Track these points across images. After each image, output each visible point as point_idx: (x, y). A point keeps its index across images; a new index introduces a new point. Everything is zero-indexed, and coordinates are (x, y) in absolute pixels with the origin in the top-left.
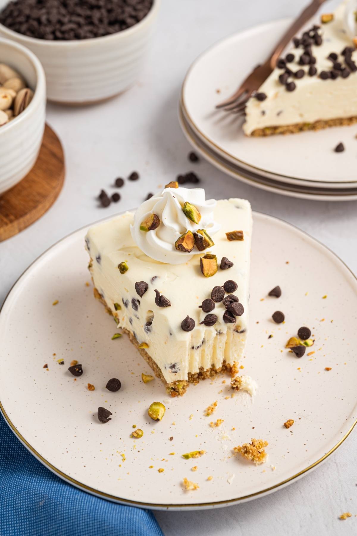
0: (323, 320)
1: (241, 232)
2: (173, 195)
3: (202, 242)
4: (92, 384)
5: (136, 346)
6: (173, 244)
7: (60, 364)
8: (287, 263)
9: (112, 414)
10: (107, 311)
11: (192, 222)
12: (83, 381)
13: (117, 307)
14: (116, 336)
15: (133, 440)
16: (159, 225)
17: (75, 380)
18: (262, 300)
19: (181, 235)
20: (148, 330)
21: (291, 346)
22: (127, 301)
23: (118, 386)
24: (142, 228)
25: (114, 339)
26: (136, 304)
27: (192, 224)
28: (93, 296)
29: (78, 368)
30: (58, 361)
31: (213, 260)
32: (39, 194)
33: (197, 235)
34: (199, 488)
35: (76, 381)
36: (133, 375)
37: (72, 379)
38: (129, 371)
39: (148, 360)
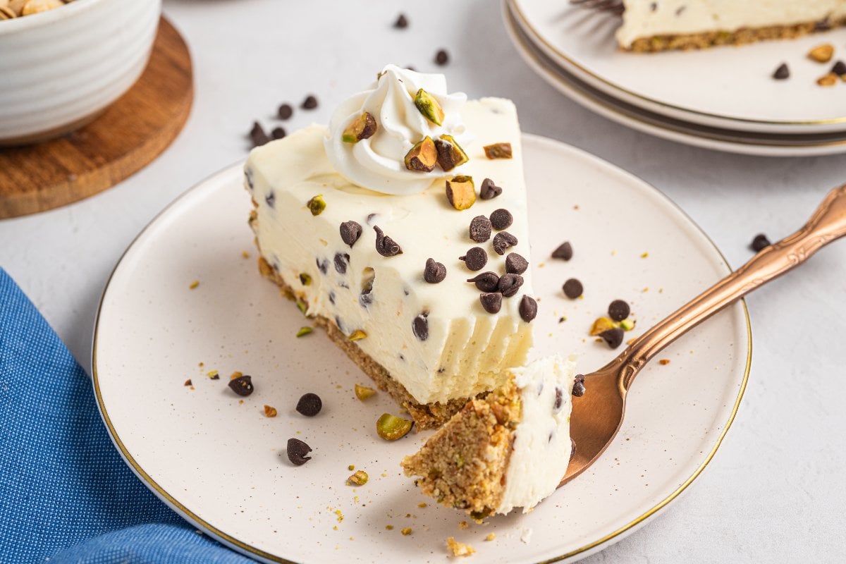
0: (646, 290)
1: (508, 145)
2: (399, 77)
3: (449, 155)
4: (271, 406)
5: (340, 344)
6: (400, 161)
7: (212, 379)
8: (576, 208)
9: (311, 450)
10: (283, 293)
11: (431, 122)
12: (254, 404)
13: (305, 279)
14: (304, 330)
15: (352, 488)
16: (375, 129)
17: (242, 402)
18: (541, 266)
19: (414, 146)
20: (366, 301)
21: (599, 332)
22: (325, 261)
23: (317, 406)
24: (346, 139)
25: (301, 335)
26: (341, 262)
27: (430, 126)
28: (257, 272)
29: (246, 381)
30: (209, 374)
31: (468, 183)
32: (148, 124)
33: (441, 143)
34: (474, 552)
35: (242, 405)
36: (339, 390)
37: (236, 400)
38: (332, 383)
39: (362, 364)
